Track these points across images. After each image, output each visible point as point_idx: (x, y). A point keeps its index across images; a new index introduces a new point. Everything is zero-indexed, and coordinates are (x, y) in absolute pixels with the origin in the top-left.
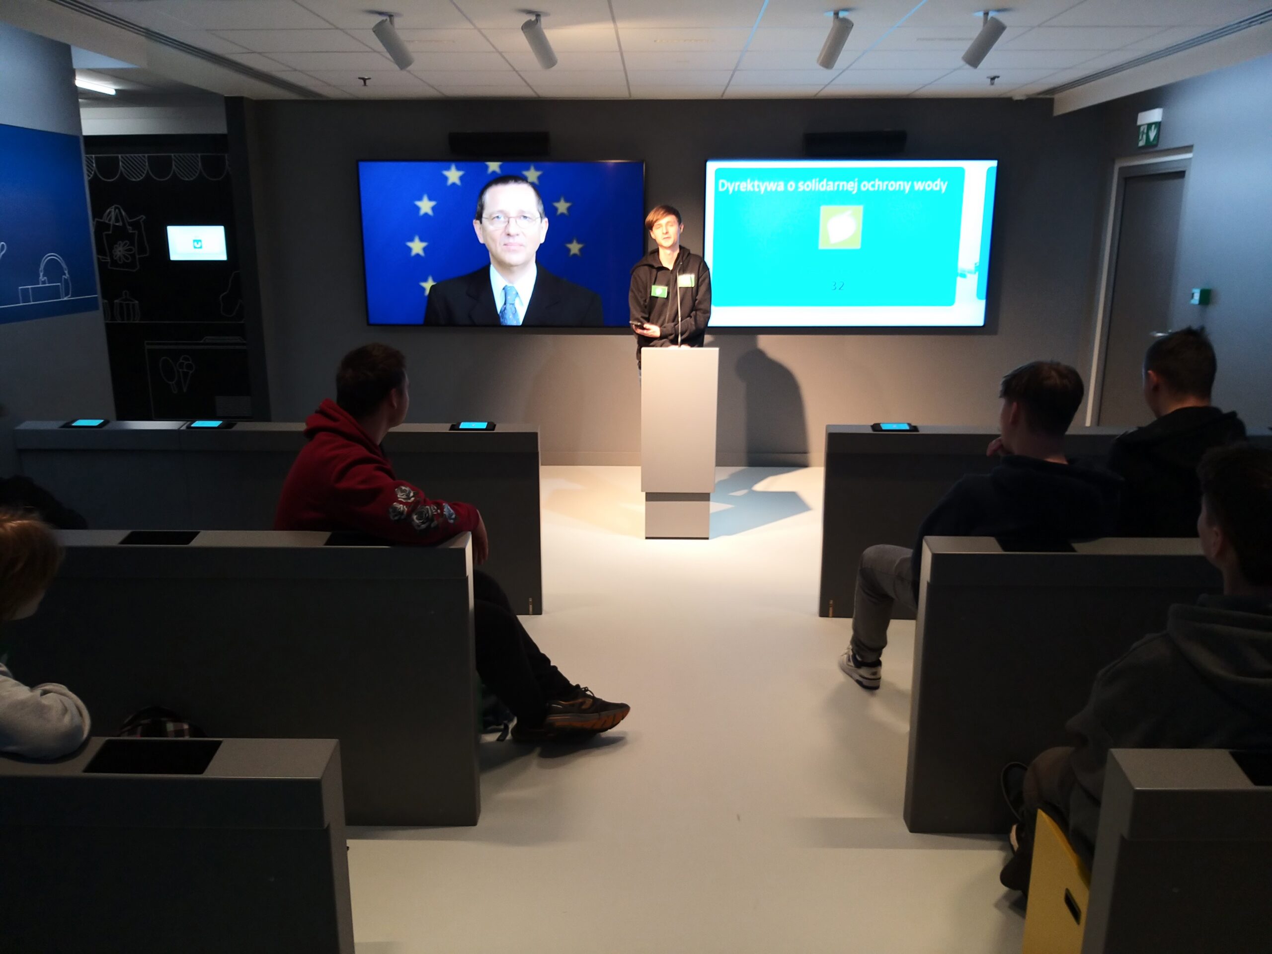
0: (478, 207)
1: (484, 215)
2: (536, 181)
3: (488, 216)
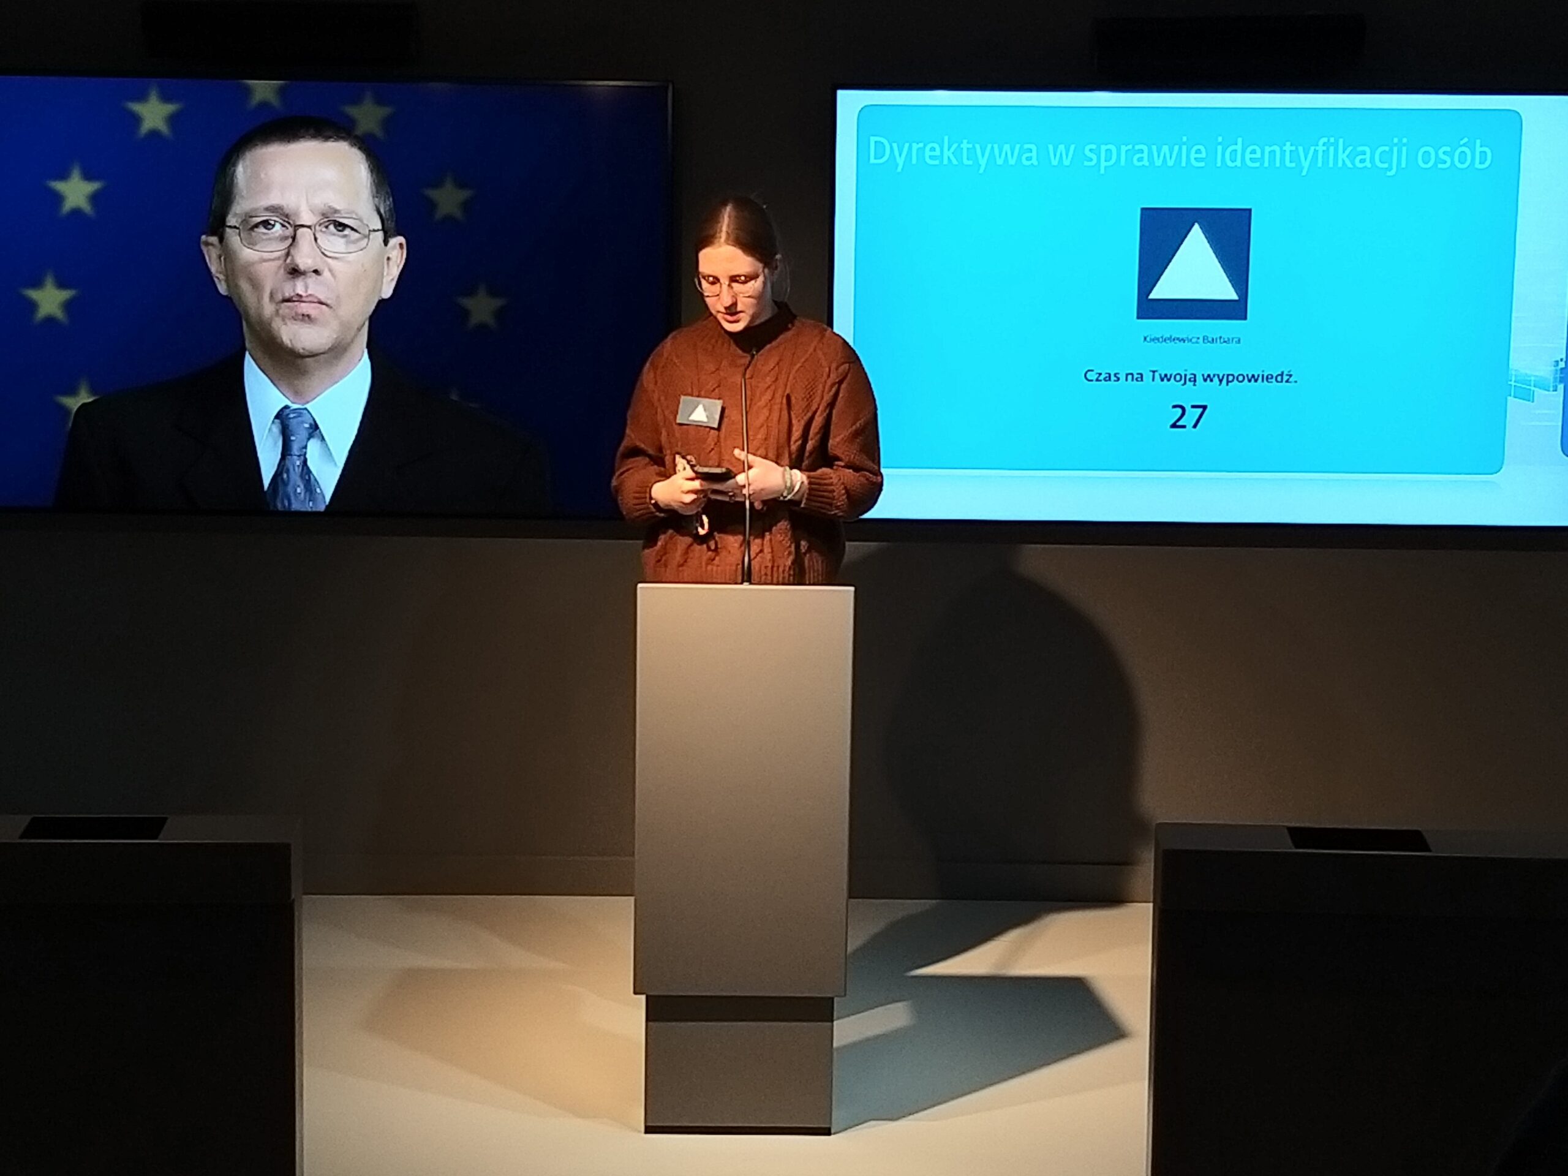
2: (378, 132)
3: (240, 220)
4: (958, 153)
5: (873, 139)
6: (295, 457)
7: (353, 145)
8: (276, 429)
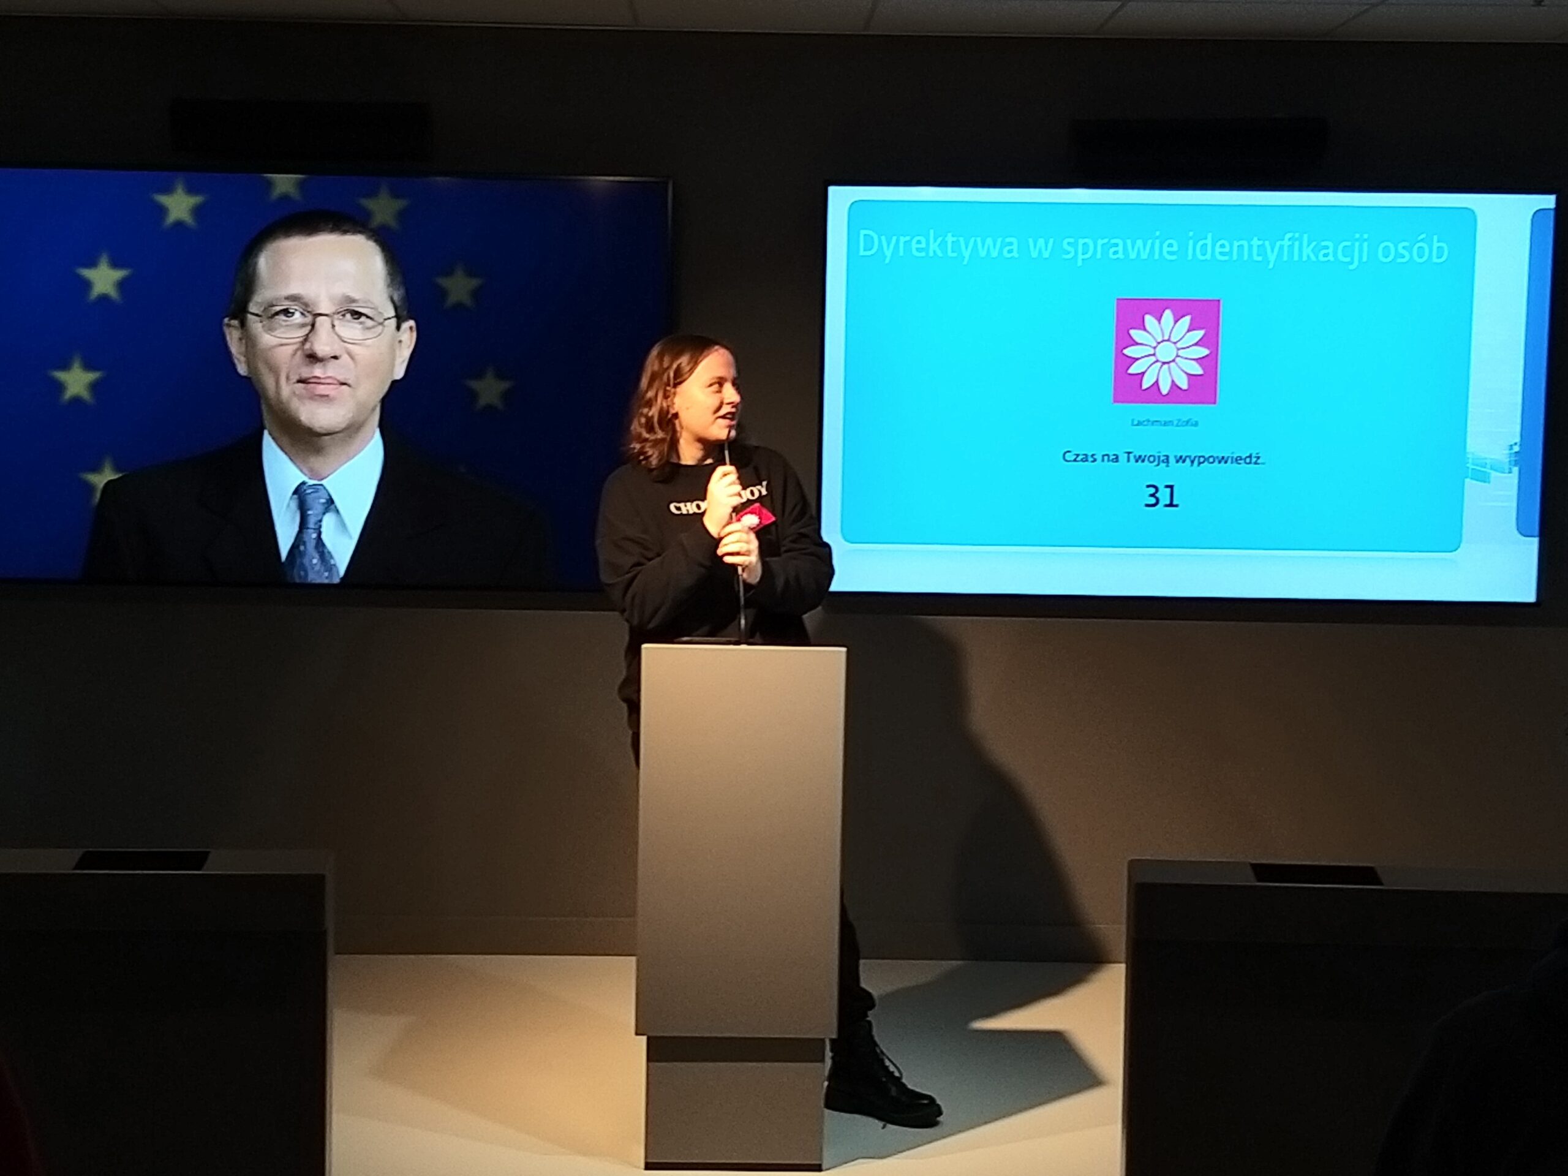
0: (239, 289)
1: (253, 308)
2: (393, 223)
3: (262, 309)
4: (943, 245)
5: (863, 232)
6: (312, 531)
7: (369, 238)
8: (294, 505)
